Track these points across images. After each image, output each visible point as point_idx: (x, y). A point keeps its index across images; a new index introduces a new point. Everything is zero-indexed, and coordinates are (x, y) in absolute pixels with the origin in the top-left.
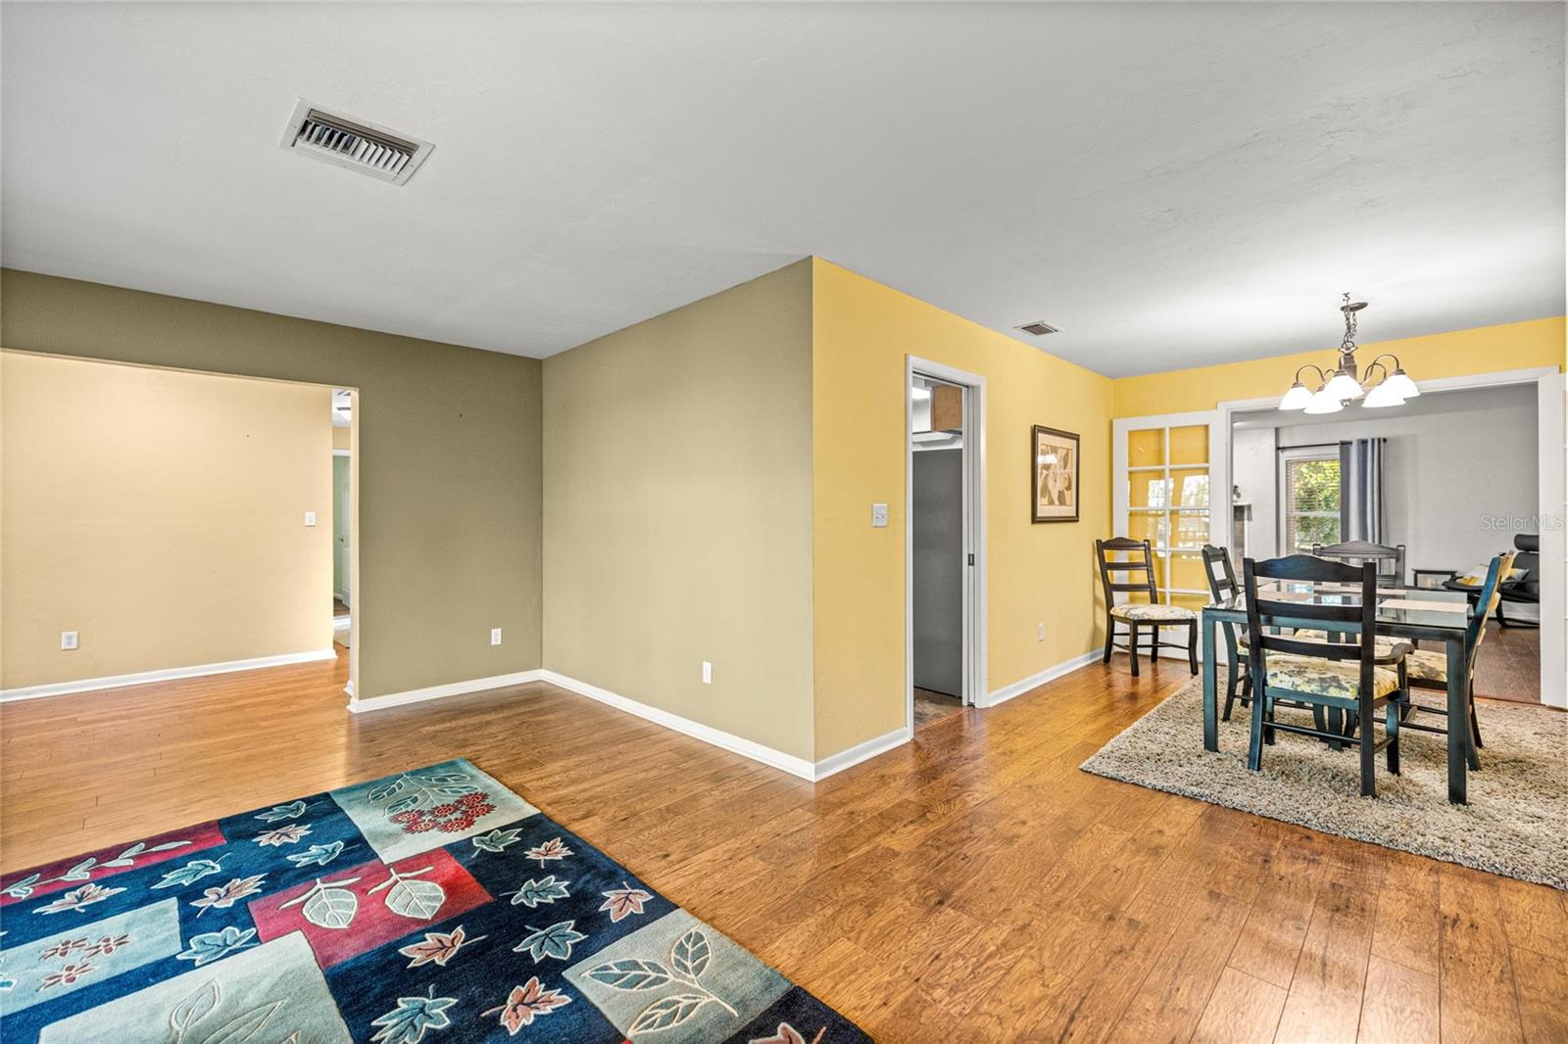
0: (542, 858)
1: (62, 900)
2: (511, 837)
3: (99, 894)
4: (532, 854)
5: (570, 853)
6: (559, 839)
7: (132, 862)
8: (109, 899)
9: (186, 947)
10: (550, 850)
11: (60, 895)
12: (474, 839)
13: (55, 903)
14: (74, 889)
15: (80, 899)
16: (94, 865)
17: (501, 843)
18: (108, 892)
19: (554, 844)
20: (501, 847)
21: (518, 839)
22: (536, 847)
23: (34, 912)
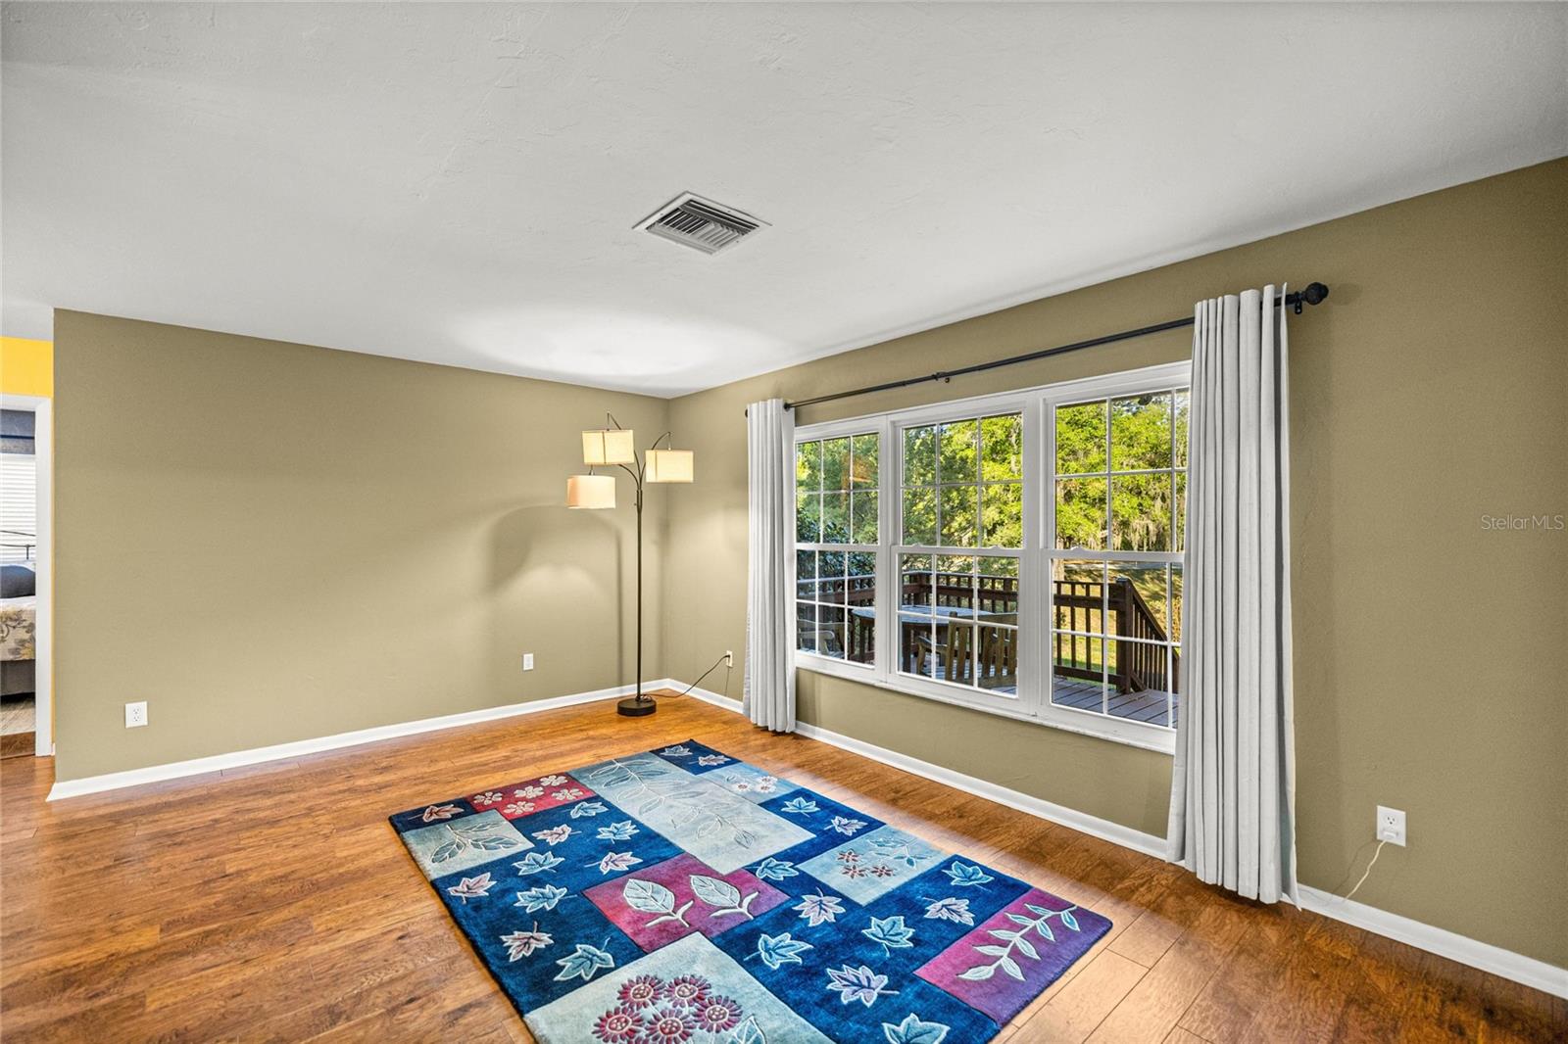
0: (535, 934)
2: (569, 964)
4: (545, 939)
5: (504, 938)
6: (511, 960)
10: (525, 944)
12: (613, 965)
17: (580, 957)
19: (519, 952)
20: (580, 952)
21: (560, 962)
22: (540, 949)
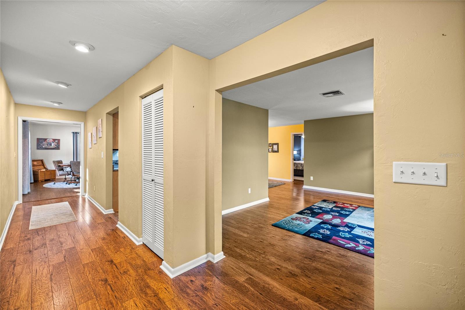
1: (367, 243)
3: (361, 241)
7: (351, 243)
8: (359, 239)
9: (356, 227)
11: (367, 245)
13: (368, 243)
14: (364, 244)
15: (364, 242)
16: (357, 247)
18: (359, 240)
23: (371, 244)
